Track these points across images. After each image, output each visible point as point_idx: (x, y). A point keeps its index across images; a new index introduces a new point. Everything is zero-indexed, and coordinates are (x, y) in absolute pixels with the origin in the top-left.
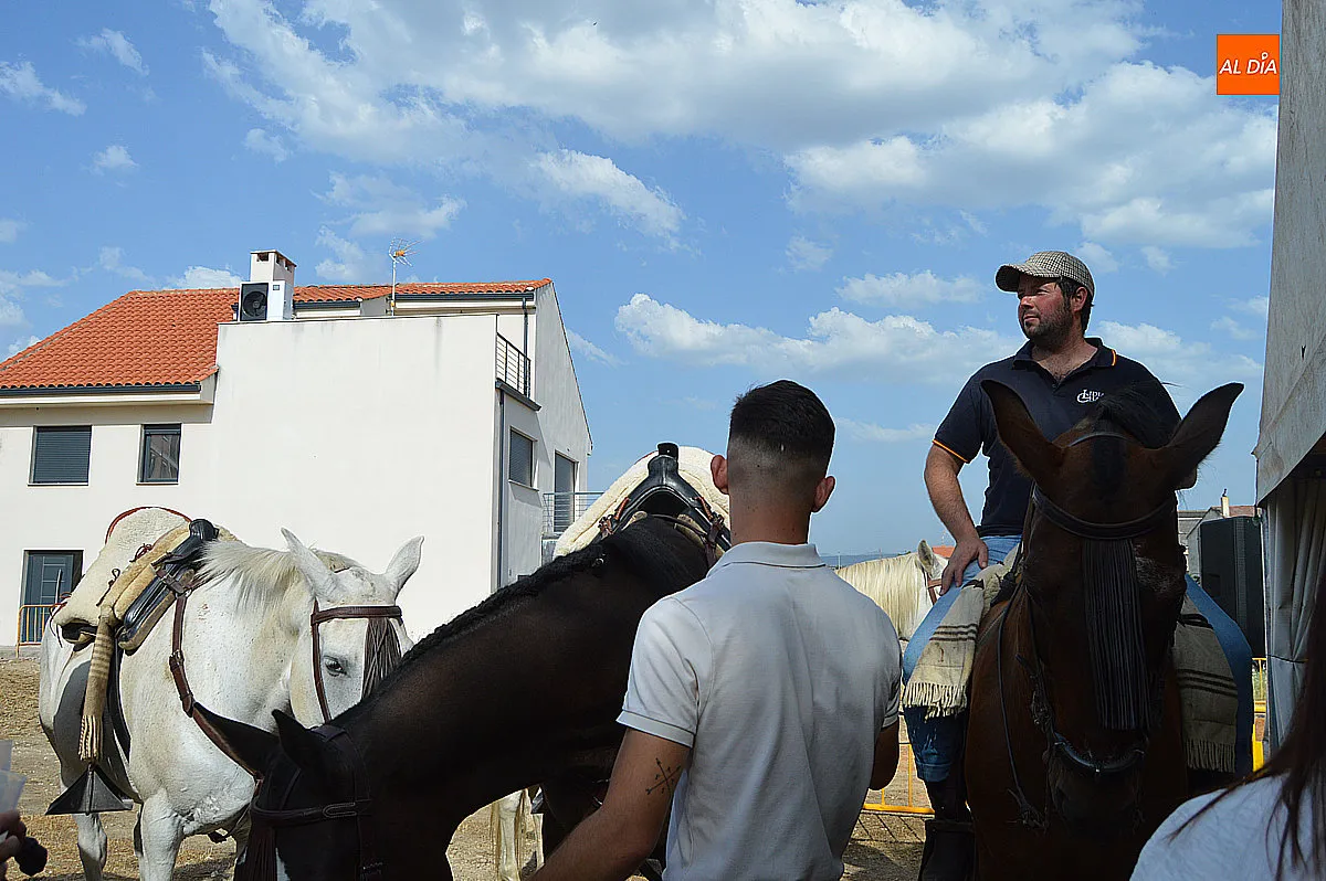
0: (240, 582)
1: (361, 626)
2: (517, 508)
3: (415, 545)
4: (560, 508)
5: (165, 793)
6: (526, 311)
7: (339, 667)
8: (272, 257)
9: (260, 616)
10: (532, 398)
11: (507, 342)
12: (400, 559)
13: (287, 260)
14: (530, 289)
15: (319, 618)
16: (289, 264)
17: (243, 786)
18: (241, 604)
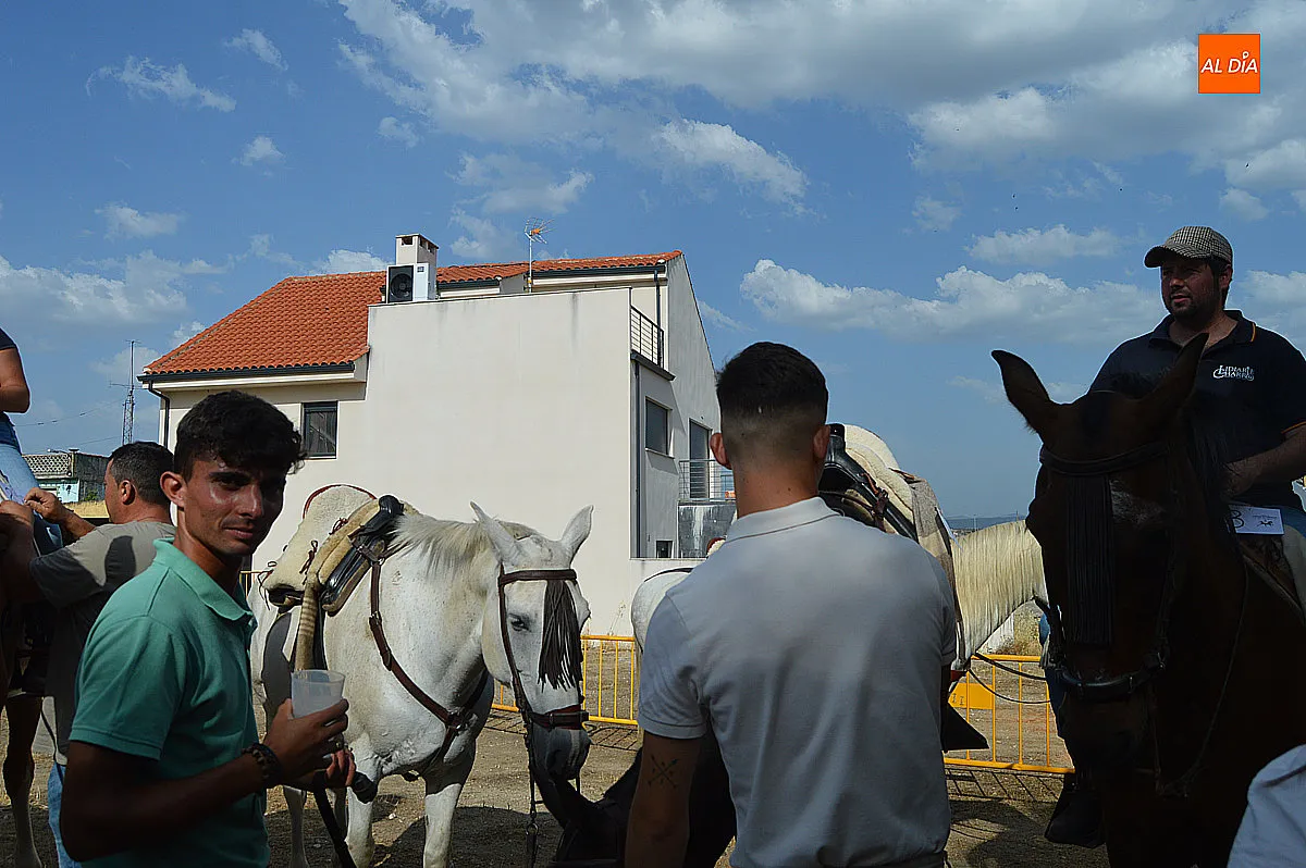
0: (430, 549)
1: (541, 587)
2: (654, 475)
3: (585, 514)
4: (695, 475)
5: (368, 737)
6: (658, 283)
7: (522, 623)
8: (415, 240)
9: (449, 581)
10: (666, 369)
11: (641, 314)
12: (573, 527)
13: (430, 243)
14: (663, 261)
15: (505, 580)
16: (432, 247)
17: (435, 731)
18: (431, 571)
